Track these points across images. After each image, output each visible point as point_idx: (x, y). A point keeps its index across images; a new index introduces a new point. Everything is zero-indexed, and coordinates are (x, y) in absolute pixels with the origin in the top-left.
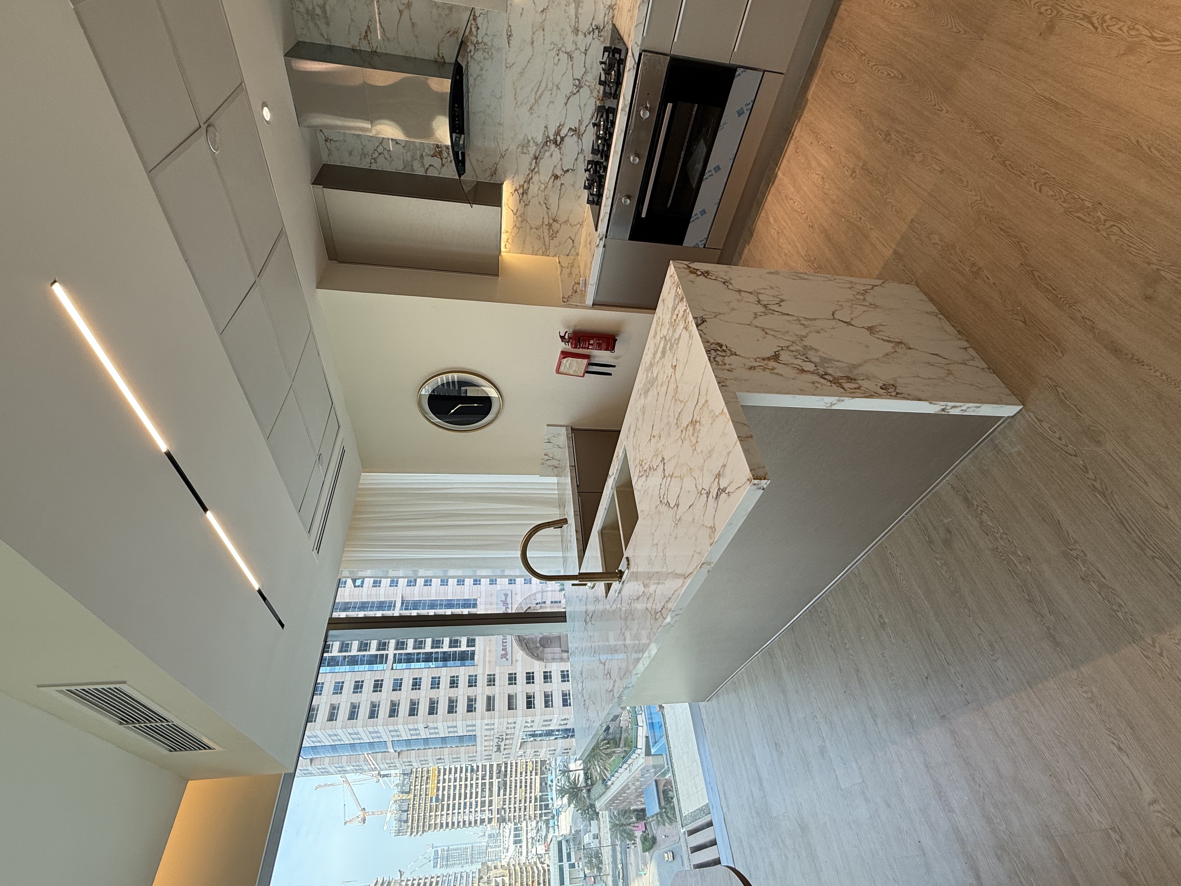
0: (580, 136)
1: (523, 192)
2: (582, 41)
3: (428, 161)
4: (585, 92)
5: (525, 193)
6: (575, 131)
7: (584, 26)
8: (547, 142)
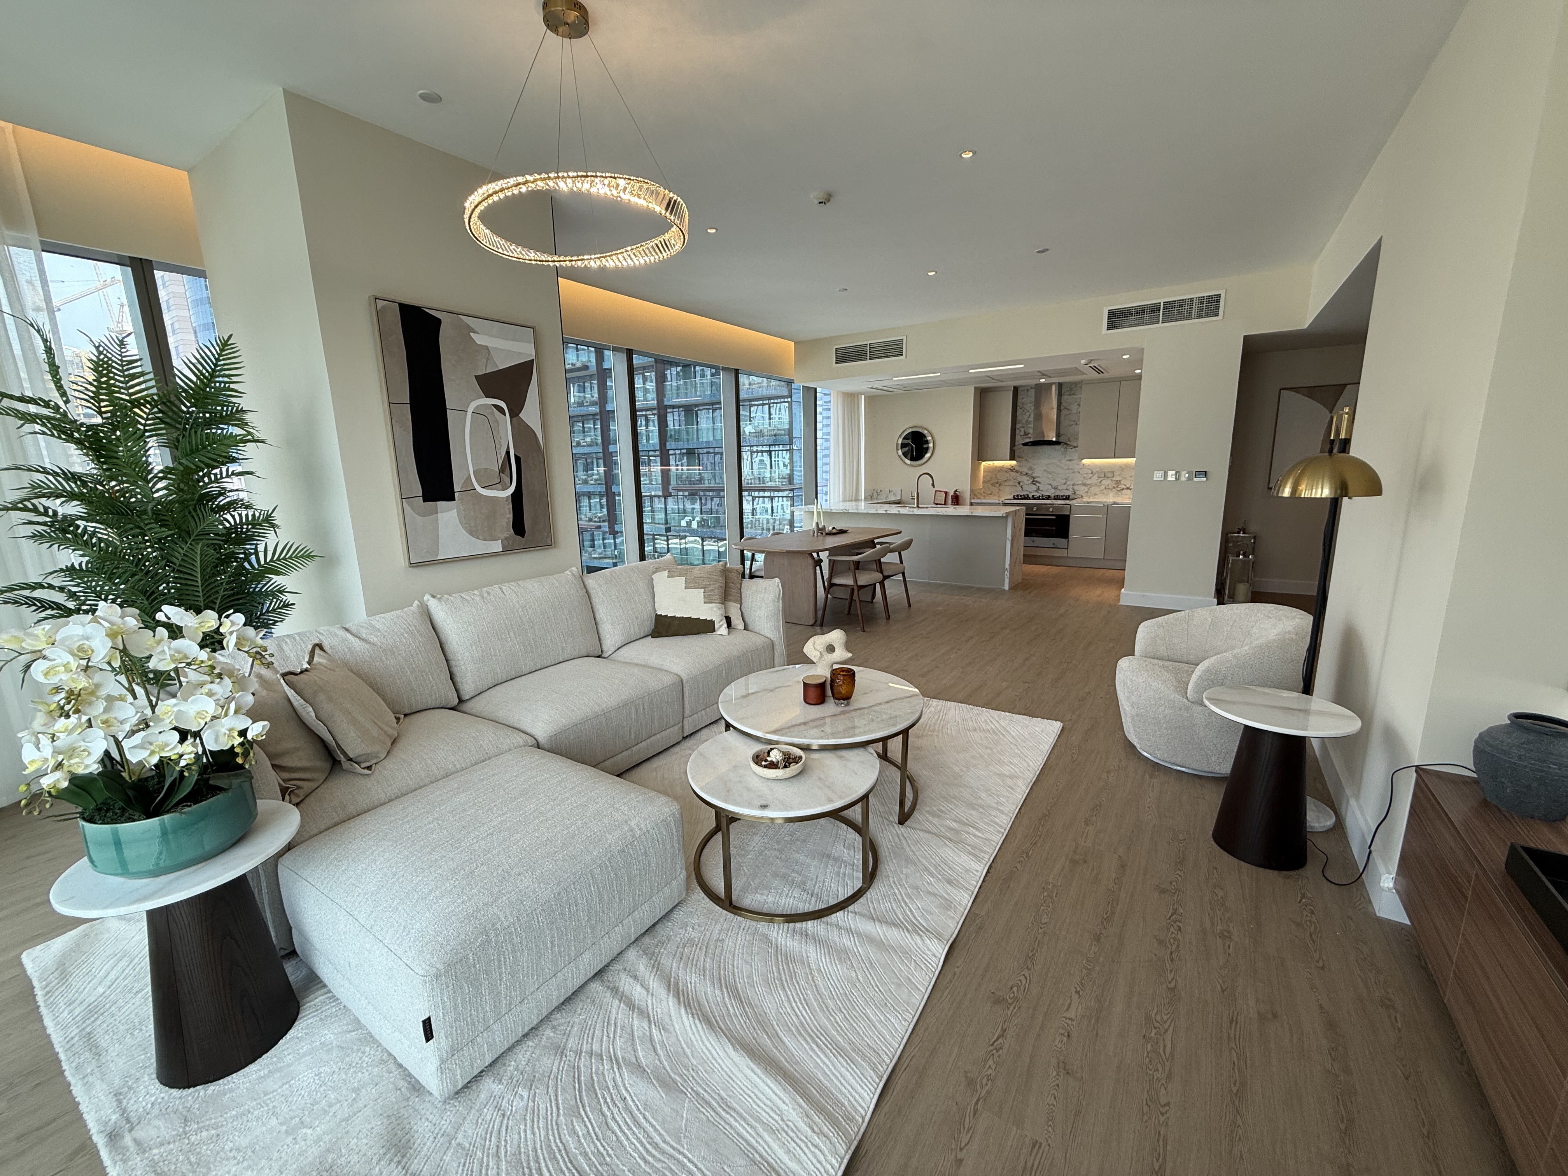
0: (1036, 491)
1: (1012, 469)
2: (1070, 488)
3: (1022, 430)
4: (1053, 491)
5: (1012, 471)
6: (1038, 489)
7: (1076, 487)
8: (1034, 478)
